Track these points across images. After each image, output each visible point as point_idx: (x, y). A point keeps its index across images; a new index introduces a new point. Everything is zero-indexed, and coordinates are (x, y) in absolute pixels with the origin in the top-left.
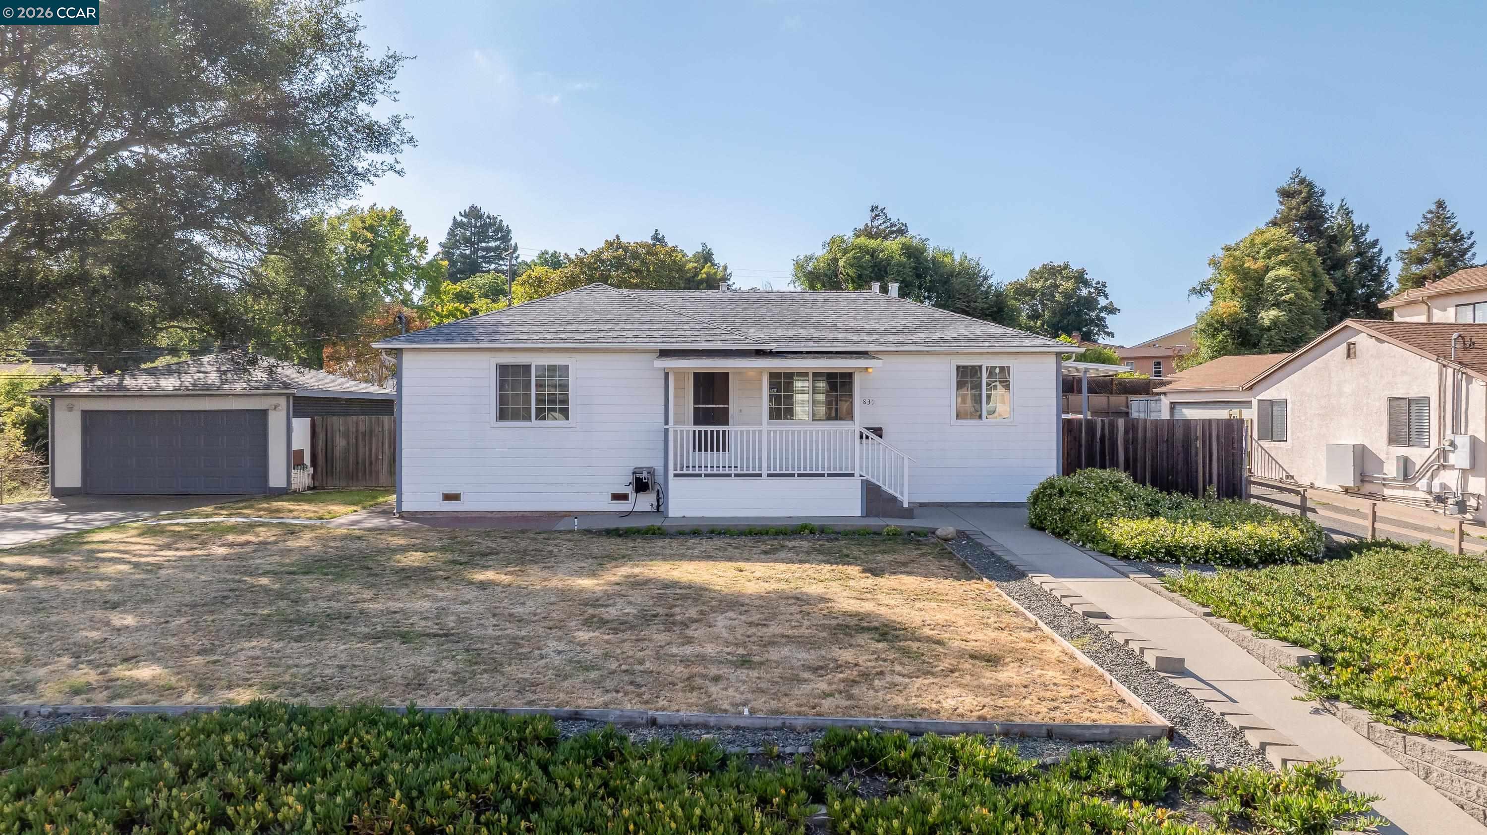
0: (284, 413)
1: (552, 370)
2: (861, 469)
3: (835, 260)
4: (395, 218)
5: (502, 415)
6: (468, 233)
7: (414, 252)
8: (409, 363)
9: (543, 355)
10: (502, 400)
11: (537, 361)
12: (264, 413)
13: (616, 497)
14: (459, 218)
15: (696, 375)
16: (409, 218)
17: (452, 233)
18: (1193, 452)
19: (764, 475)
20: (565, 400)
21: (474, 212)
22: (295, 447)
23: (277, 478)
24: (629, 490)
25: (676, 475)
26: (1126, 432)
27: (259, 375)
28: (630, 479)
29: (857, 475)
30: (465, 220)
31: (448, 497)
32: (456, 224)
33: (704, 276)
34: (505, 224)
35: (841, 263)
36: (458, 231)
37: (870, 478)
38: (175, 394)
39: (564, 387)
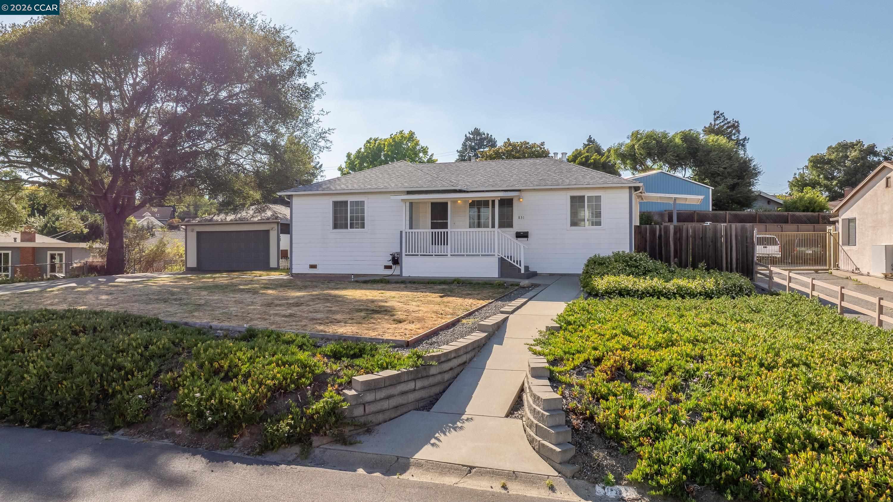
0: (276, 232)
1: (357, 203)
2: (499, 252)
3: (634, 145)
4: (411, 137)
5: (335, 226)
6: (473, 144)
7: (421, 155)
8: (296, 202)
9: (354, 196)
10: (335, 219)
11: (350, 199)
12: (268, 232)
13: (387, 267)
14: (468, 135)
15: (433, 204)
16: (418, 136)
17: (464, 145)
18: (719, 245)
19: (449, 255)
20: (363, 219)
21: (476, 132)
22: (282, 248)
23: (273, 263)
24: (390, 264)
25: (406, 255)
26: (675, 233)
27: (269, 213)
28: (390, 258)
29: (496, 255)
30: (471, 136)
31: (313, 267)
32: (467, 139)
33: (592, 161)
34: (493, 137)
35: (636, 147)
36: (468, 143)
37: (503, 257)
38: (231, 223)
39: (363, 211)
